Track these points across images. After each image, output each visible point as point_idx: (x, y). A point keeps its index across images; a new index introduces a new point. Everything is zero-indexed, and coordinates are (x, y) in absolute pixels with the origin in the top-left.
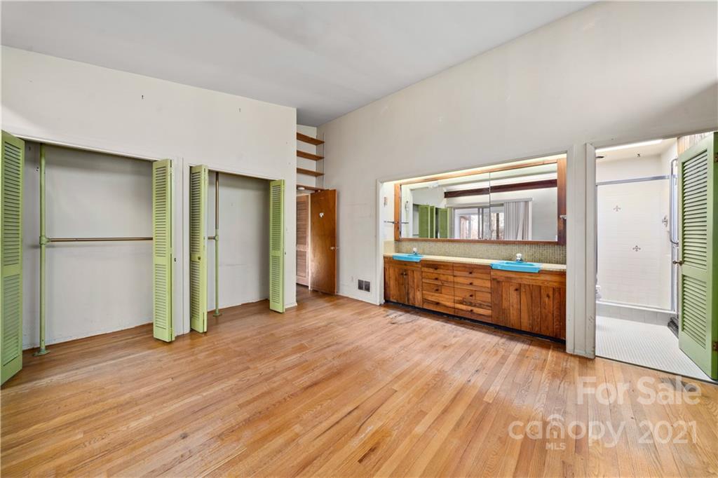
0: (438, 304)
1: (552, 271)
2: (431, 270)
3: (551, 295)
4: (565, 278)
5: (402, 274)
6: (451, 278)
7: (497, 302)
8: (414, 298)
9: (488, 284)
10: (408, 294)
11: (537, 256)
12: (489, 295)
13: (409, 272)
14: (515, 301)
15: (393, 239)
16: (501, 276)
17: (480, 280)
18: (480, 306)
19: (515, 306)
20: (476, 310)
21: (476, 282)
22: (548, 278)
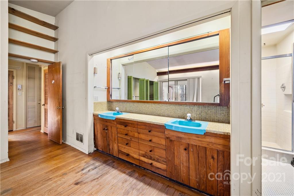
0: (128, 155)
1: (216, 134)
2: (123, 127)
3: (215, 156)
4: (229, 141)
5: (104, 129)
6: (136, 135)
7: (170, 158)
8: (113, 149)
9: (163, 142)
10: (109, 145)
11: (204, 115)
12: (164, 152)
13: (109, 127)
14: (185, 159)
15: (106, 100)
16: (173, 136)
17: (157, 138)
18: (157, 161)
19: (185, 164)
20: (155, 164)
21: (154, 140)
22: (213, 140)
